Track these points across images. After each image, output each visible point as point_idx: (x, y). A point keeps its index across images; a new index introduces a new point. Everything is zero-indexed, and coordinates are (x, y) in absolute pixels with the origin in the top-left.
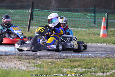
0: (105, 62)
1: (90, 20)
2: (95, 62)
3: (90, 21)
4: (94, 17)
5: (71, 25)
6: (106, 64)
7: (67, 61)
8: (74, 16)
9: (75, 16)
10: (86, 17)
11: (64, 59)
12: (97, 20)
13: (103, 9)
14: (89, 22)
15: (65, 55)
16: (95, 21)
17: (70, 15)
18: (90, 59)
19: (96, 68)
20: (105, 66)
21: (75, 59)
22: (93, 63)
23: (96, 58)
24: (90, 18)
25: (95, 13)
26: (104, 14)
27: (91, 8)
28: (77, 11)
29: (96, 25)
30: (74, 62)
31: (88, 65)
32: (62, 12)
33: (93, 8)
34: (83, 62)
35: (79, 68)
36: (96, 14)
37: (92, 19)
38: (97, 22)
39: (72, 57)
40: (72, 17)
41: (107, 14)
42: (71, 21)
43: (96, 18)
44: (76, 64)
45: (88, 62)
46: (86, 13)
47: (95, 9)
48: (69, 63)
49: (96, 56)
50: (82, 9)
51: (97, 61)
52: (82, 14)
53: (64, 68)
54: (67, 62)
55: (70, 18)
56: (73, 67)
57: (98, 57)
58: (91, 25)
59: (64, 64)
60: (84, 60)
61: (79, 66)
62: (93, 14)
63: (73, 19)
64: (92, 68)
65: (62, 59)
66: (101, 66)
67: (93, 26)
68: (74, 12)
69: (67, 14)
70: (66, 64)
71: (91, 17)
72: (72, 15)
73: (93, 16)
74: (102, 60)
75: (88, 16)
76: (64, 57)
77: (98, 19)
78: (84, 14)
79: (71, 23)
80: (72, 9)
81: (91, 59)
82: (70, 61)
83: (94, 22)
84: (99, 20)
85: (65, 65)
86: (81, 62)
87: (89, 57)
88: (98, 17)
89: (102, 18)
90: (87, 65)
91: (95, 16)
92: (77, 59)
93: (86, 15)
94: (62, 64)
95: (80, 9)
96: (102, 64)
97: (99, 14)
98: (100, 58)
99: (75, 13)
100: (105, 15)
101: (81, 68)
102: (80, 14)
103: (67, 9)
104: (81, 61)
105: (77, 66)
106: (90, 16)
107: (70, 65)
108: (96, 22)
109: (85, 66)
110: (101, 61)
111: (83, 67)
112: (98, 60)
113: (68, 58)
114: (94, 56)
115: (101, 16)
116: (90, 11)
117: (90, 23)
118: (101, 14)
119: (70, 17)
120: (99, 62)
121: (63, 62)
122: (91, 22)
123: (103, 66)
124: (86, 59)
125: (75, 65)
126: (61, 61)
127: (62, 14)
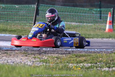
0: (111, 57)
1: (95, 15)
2: (101, 57)
3: (96, 16)
4: (100, 12)
5: (77, 20)
6: (112, 59)
7: (73, 56)
8: (79, 11)
9: (81, 11)
10: (92, 12)
11: (69, 54)
12: (102, 15)
13: (109, 4)
14: (94, 17)
15: (71, 50)
16: (101, 16)
17: (76, 11)
18: (95, 54)
19: (102, 63)
20: (111, 61)
21: (81, 54)
22: (99, 58)
23: (102, 53)
24: (96, 13)
25: (100, 8)
26: (109, 9)
27: (96, 3)
28: (82, 6)
29: (102, 20)
30: (79, 57)
31: (94, 60)
32: (68, 7)
33: (98, 3)
34: (89, 57)
35: (85, 63)
36: (102, 9)
37: (98, 14)
38: (103, 17)
39: (78, 52)
40: (78, 13)
41: (112, 9)
42: (76, 17)
43: (102, 13)
44: (82, 59)
45: (94, 57)
46: (91, 8)
47: (101, 4)
48: (75, 58)
49: (101, 51)
50: (88, 4)
51: (102, 56)
52: (88, 9)
53: (69, 63)
54: (72, 57)
55: (76, 14)
56: (79, 62)
57: (103, 52)
58: (97, 20)
59: (70, 59)
60: (89, 56)
61: (85, 61)
62: (99, 9)
63: (78, 14)
64: (98, 63)
65: (68, 54)
66: (107, 61)
67: (99, 21)
69: (72, 9)
70: (72, 59)
71: (97, 12)
72: (77, 10)
73: (99, 11)
74: (108, 55)
75: (94, 11)
76: (70, 52)
77: (104, 14)
78: (90, 10)
79: (77, 18)
80: (78, 4)
81: (97, 54)
82: (76, 57)
83: (99, 17)
84: (105, 15)
85: (71, 60)
86: (87, 57)
87: (94, 52)
89: (107, 13)
90: (93, 60)
91: (101, 11)
92: (83, 54)
93: (92, 10)
94: (67, 59)
95: (85, 4)
96: (108, 59)
97: (104, 9)
98: (106, 53)
99: (81, 8)
100: (111, 10)
101: (87, 63)
102: (85, 9)
103: (72, 4)
104: (87, 56)
105: (83, 61)
106: (96, 11)
107: (76, 60)
108: (102, 17)
109: (91, 61)
110: (107, 56)
111: (89, 62)
112: (104, 55)
113: (74, 53)
114: (100, 51)
115: (106, 11)
116: (95, 6)
117: (96, 18)
118: (107, 9)
119: (75, 12)
120: (104, 57)
121: (69, 57)
122: (97, 17)
123: (108, 61)
124: (92, 54)
125: (81, 60)
126: (67, 57)
127: (67, 9)
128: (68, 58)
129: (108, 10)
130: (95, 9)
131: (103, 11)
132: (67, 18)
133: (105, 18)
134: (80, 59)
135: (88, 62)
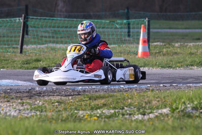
0: (146, 97)
1: (120, 30)
2: (130, 98)
3: (121, 32)
4: (127, 26)
6: (148, 100)
7: (85, 98)
10: (114, 26)
11: (79, 96)
12: (131, 30)
13: (142, 13)
14: (119, 33)
15: (82, 89)
16: (129, 32)
19: (132, 107)
20: (146, 103)
21: (98, 94)
22: (127, 100)
23: (131, 92)
24: (121, 28)
25: (128, 18)
26: (143, 19)
27: (121, 11)
28: (99, 17)
29: (131, 39)
30: (95, 100)
31: (120, 104)
32: (75, 19)
33: (125, 10)
34: (111, 99)
35: (104, 109)
36: (130, 20)
37: (124, 28)
38: (133, 32)
39: (93, 92)
41: (147, 19)
43: (131, 26)
44: (99, 103)
45: (119, 99)
46: (113, 20)
47: (128, 12)
48: (88, 102)
49: (131, 88)
50: (108, 13)
51: (132, 97)
52: (108, 21)
53: (79, 110)
54: (84, 101)
56: (95, 108)
57: (134, 90)
58: (123, 39)
59: (80, 103)
60: (111, 96)
61: (105, 105)
62: (125, 21)
64: (125, 108)
65: (76, 95)
66: (140, 104)
67: (127, 40)
68: (94, 19)
70: (83, 103)
71: (122, 26)
73: (125, 24)
74: (142, 94)
75: (117, 24)
76: (80, 92)
77: (134, 28)
78: (110, 22)
80: (92, 14)
81: (123, 94)
82: (90, 99)
83: (127, 33)
84: (136, 30)
85: (81, 105)
86: (107, 99)
87: (120, 91)
88: (132, 25)
89: (139, 26)
90: (117, 103)
91: (129, 24)
92: (100, 95)
93: (114, 22)
94: (76, 104)
95: (104, 13)
96: (142, 101)
97: (134, 20)
98: (138, 91)
99: (96, 20)
100: (145, 21)
101: (109, 109)
102: (104, 21)
103: (82, 14)
104: (108, 97)
105: (102, 105)
106: (121, 24)
107: (90, 105)
108: (131, 34)
109: (114, 105)
110: (140, 96)
111: (112, 106)
112: (134, 94)
113: (87, 93)
114: (128, 88)
115: (138, 24)
116: (120, 17)
117: (121, 35)
118: (138, 20)
120: (136, 98)
121: (77, 100)
122: (123, 34)
123: (143, 104)
124: (115, 93)
125: (98, 105)
126: (75, 100)
127: (74, 22)
128: (77, 102)
129: (140, 22)
130: (119, 21)
131: (132, 24)
132: (74, 38)
133: (135, 34)
134: (96, 102)
135: (110, 107)
